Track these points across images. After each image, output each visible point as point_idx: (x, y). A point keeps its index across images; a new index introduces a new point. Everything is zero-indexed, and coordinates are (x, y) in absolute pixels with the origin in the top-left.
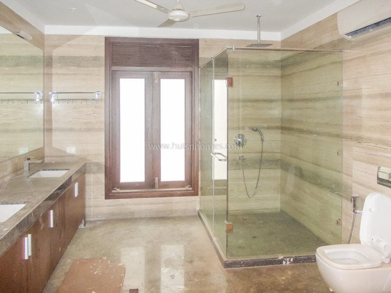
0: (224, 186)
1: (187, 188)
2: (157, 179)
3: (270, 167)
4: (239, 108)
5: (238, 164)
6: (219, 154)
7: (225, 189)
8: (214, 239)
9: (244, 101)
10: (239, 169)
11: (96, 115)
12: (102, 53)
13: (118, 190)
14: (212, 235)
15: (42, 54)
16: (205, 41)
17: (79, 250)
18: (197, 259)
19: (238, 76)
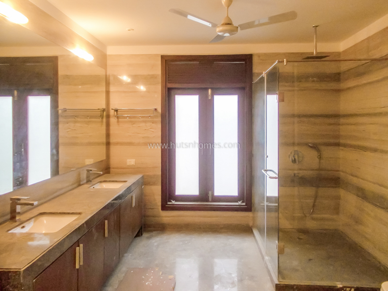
0: (276, 203)
1: (240, 203)
2: (210, 193)
3: (329, 185)
4: (294, 123)
5: (293, 181)
6: (271, 171)
7: (276, 206)
8: (267, 258)
9: (299, 116)
10: (294, 186)
11: (153, 130)
12: (158, 71)
13: (173, 202)
14: (264, 253)
15: (104, 74)
16: (259, 55)
17: (134, 259)
18: (247, 278)
19: (293, 90)
